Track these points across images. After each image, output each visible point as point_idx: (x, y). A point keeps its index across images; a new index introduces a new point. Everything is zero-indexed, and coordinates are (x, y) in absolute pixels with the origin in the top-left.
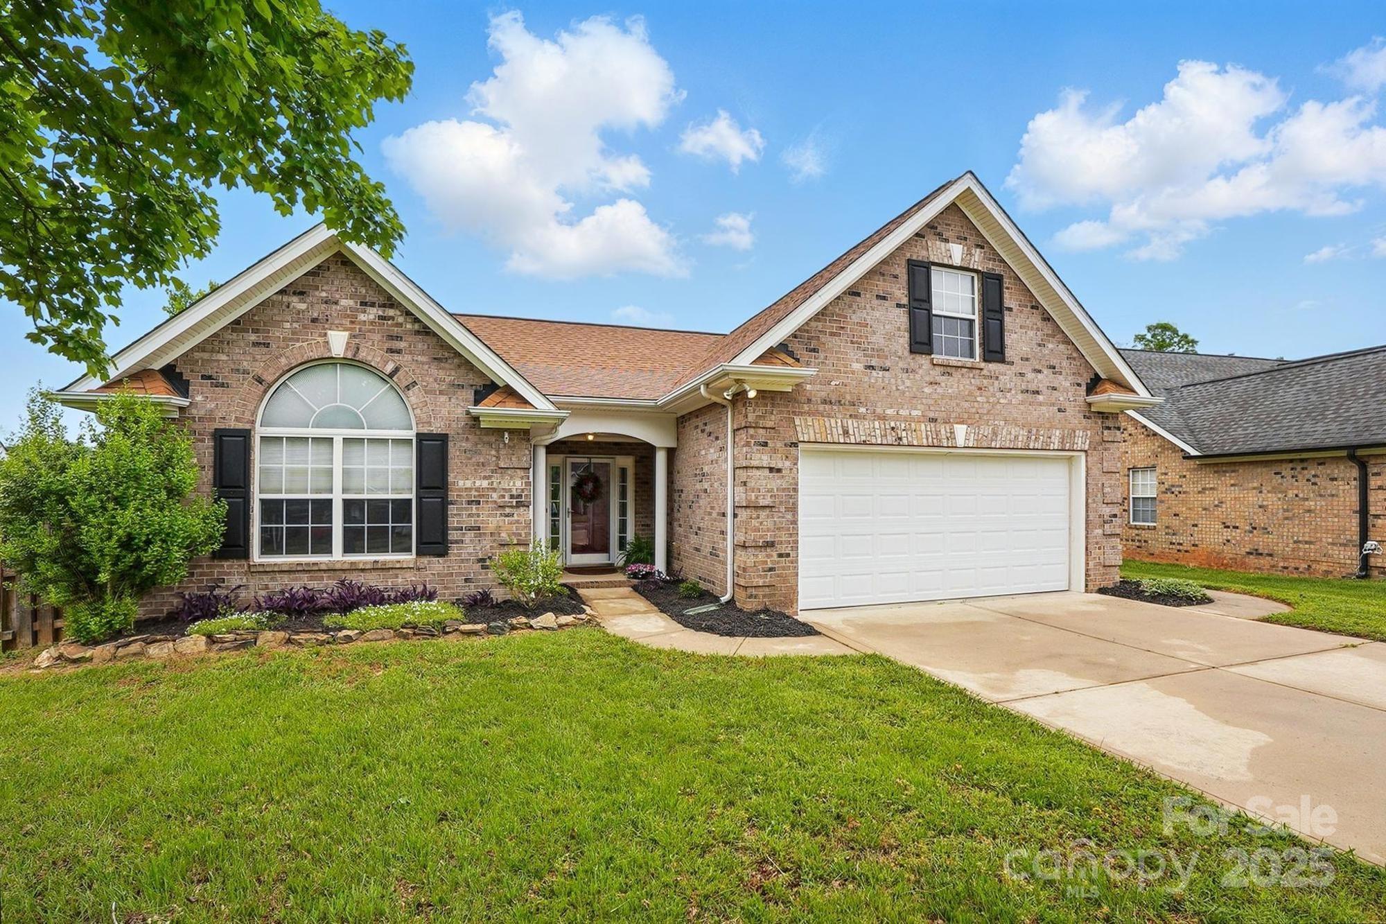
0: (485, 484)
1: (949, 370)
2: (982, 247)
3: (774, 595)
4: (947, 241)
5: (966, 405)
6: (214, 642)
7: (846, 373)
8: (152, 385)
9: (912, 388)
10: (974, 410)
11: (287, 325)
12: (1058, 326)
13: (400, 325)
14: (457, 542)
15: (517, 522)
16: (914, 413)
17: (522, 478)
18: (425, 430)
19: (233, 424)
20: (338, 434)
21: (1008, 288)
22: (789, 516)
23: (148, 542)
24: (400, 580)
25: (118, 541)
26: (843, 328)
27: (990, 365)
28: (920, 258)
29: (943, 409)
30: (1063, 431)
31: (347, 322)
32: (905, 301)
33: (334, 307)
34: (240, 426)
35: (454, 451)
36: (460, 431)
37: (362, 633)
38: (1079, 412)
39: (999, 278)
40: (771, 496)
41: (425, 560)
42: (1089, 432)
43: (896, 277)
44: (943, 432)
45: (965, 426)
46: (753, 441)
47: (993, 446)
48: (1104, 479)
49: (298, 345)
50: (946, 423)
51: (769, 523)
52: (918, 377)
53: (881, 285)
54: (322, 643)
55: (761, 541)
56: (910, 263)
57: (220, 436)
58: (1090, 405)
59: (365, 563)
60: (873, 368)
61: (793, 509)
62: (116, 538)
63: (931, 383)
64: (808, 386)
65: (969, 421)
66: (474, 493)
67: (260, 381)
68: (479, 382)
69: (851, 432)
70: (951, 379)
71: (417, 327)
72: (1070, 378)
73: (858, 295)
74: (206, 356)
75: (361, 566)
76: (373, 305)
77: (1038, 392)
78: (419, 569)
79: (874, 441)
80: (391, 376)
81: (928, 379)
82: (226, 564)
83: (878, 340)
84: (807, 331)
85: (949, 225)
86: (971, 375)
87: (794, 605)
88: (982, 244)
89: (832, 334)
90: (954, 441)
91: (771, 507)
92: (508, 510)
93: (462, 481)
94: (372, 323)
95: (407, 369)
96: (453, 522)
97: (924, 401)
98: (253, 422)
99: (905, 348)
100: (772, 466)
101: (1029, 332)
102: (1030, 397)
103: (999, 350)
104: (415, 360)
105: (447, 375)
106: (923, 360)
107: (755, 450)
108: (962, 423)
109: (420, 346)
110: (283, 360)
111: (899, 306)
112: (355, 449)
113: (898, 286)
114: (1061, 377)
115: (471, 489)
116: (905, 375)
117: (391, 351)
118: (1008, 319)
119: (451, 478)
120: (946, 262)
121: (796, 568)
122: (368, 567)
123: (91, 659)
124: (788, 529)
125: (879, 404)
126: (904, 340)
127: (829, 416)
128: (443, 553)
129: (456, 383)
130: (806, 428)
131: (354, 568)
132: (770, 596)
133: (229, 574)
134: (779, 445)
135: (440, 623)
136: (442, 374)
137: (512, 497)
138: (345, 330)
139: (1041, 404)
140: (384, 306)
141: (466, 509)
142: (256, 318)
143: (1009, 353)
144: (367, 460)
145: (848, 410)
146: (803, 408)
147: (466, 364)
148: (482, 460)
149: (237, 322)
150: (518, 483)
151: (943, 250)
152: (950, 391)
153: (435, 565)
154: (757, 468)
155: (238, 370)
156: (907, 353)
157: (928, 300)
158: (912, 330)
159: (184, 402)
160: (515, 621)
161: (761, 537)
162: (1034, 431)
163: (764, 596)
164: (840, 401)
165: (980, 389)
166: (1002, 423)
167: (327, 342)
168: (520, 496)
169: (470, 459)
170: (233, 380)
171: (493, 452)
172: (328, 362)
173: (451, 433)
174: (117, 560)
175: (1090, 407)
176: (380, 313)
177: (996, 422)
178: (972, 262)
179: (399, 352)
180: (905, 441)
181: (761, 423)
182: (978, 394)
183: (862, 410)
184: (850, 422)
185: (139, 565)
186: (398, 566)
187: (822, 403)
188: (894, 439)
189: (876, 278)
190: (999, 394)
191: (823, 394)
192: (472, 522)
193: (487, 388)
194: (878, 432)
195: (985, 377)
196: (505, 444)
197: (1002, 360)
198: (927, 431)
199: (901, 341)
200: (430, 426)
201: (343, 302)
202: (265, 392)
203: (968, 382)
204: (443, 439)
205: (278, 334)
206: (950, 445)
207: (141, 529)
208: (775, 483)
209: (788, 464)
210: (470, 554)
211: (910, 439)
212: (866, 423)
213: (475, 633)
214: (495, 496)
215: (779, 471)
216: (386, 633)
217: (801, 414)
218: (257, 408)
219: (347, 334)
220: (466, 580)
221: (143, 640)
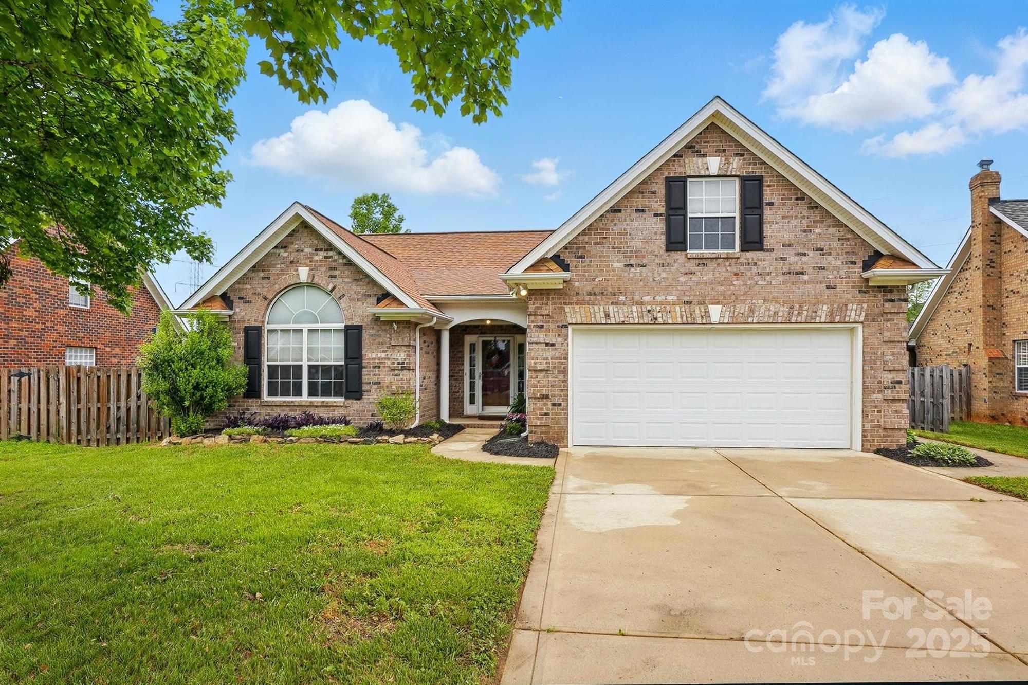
0: (383, 355)
1: (704, 261)
2: (742, 155)
3: (550, 432)
4: (705, 156)
5: (722, 288)
6: (232, 439)
7: (608, 271)
8: (216, 304)
9: (667, 278)
10: (730, 293)
11: (278, 266)
12: (827, 212)
13: (335, 261)
14: (367, 391)
15: (402, 379)
16: (670, 298)
17: (405, 352)
18: (349, 323)
19: (253, 324)
20: (305, 327)
21: (768, 186)
22: (561, 377)
23: (207, 387)
24: (336, 413)
25: (192, 385)
26: (605, 238)
27: (748, 254)
28: (677, 175)
29: (698, 293)
30: (832, 306)
31: (308, 261)
32: (662, 210)
33: (302, 253)
34: (257, 324)
35: (365, 335)
36: (369, 323)
37: (299, 439)
38: (853, 287)
39: (760, 179)
40: (546, 363)
41: (349, 402)
42: (865, 306)
43: (654, 193)
44: (697, 311)
45: (720, 306)
46: (533, 325)
47: (749, 321)
48: (884, 348)
49: (284, 277)
50: (701, 304)
51: (544, 382)
52: (673, 269)
53: (639, 201)
54: (279, 443)
55: (538, 394)
56: (668, 180)
57: (247, 330)
58: (867, 280)
59: (317, 402)
60: (632, 265)
61: (565, 372)
62: (191, 384)
63: (686, 274)
64: (576, 283)
65: (725, 302)
66: (377, 361)
67: (266, 298)
68: (380, 293)
69: (612, 315)
70: (706, 268)
71: (345, 261)
72: (841, 257)
73: (620, 211)
74: (241, 286)
75: (315, 404)
76: (321, 250)
77: (802, 273)
78: (346, 407)
79: (631, 321)
80: (331, 291)
81: (683, 270)
82: (250, 400)
83: (636, 244)
84: (576, 244)
85: (708, 142)
86: (727, 264)
87: (565, 441)
88: (742, 152)
89: (596, 243)
90: (708, 319)
91: (547, 370)
92: (396, 372)
93: (370, 354)
94: (321, 261)
95: (339, 287)
96: (365, 379)
97: (679, 288)
98: (263, 322)
99: (661, 247)
100: (547, 342)
101: (792, 221)
102: (793, 278)
103: (759, 241)
104: (344, 282)
105: (362, 289)
106: (679, 256)
107: (534, 331)
108: (718, 303)
109: (346, 272)
110: (277, 286)
111: (656, 215)
112: (314, 335)
113: (656, 199)
114: (830, 257)
115: (375, 359)
116: (661, 269)
117: (331, 277)
118: (768, 213)
119: (364, 353)
120: (702, 173)
121: (566, 414)
122: (319, 404)
123: (181, 444)
124: (560, 386)
125: (637, 293)
126: (661, 241)
127: (593, 304)
128: (359, 398)
129: (367, 294)
130: (573, 314)
131: (311, 405)
132: (546, 433)
133: (251, 406)
134: (553, 326)
135: (339, 436)
136: (359, 289)
137: (399, 363)
138: (307, 266)
139: (805, 283)
140: (327, 250)
141: (373, 371)
142: (263, 263)
143: (767, 242)
144: (320, 342)
145: (610, 299)
146: (572, 299)
147: (373, 282)
148: (382, 341)
149: (254, 267)
150: (403, 355)
151: (700, 164)
152: (704, 279)
153: (355, 405)
154: (536, 343)
155: (255, 293)
156: (663, 251)
157: (684, 207)
158: (669, 232)
159: (231, 312)
160: (380, 438)
161: (539, 391)
162: (796, 307)
163: (542, 433)
164: (602, 293)
165: (736, 274)
166: (761, 302)
167: (298, 274)
168: (403, 363)
169: (375, 340)
170: (253, 299)
171: (388, 336)
172: (298, 286)
173: (364, 325)
174: (193, 395)
175: (868, 282)
176: (325, 254)
177: (754, 301)
178: (730, 169)
179: (335, 277)
180: (660, 320)
181: (539, 312)
182: (734, 278)
183: (622, 298)
184: (611, 308)
185: (202, 398)
186: (335, 404)
187: (588, 295)
188: (650, 319)
189: (636, 195)
190: (757, 278)
191: (589, 288)
192: (376, 379)
193: (385, 296)
194: (635, 314)
195: (742, 264)
196: (395, 330)
197: (761, 249)
198: (681, 312)
199: (658, 242)
200: (352, 321)
201: (306, 250)
202: (269, 305)
203: (724, 270)
204: (359, 328)
205: (274, 272)
206: (704, 322)
207: (203, 379)
208: (550, 353)
209: (560, 340)
210: (375, 399)
211: (665, 318)
212: (625, 307)
213: (356, 443)
214: (389, 363)
215: (553, 345)
216: (310, 440)
217: (571, 303)
218: (265, 314)
219: (308, 268)
220: (372, 415)
221: (203, 436)
